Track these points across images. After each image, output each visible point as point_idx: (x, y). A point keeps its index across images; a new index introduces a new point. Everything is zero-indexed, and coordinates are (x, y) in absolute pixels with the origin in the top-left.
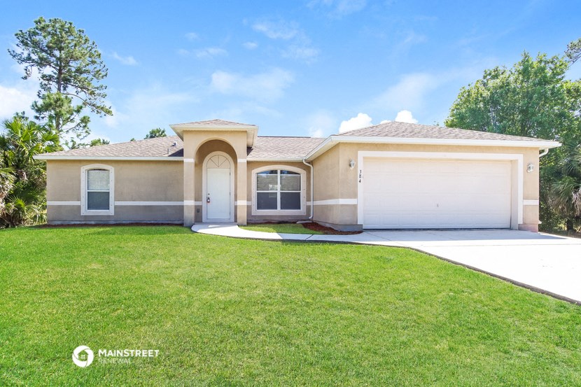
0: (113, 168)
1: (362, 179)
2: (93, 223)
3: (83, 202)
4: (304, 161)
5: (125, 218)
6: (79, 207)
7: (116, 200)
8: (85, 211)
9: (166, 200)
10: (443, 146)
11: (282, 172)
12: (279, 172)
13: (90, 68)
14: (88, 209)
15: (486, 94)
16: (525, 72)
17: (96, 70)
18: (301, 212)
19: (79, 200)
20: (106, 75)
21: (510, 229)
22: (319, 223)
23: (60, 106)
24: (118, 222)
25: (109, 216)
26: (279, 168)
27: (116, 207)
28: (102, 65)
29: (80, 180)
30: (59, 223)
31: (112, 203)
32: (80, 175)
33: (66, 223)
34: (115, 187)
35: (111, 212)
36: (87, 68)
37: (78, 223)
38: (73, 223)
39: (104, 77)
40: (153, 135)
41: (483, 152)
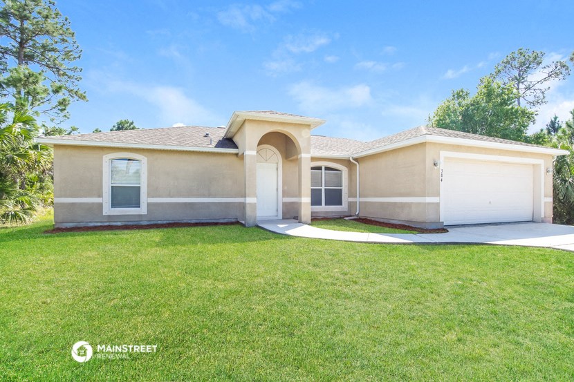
0: (146, 158)
1: (443, 178)
2: (119, 224)
3: (106, 199)
4: (351, 159)
5: (161, 217)
6: (100, 205)
7: (149, 196)
8: (108, 210)
9: (210, 196)
10: (497, 150)
11: (327, 169)
12: (323, 168)
13: (59, 47)
14: (112, 207)
15: (461, 109)
16: (489, 94)
17: (68, 49)
18: (343, 207)
19: (100, 196)
20: (79, 57)
21: (533, 221)
22: (373, 219)
23: (35, 83)
24: (152, 223)
25: (140, 216)
26: (323, 164)
27: (149, 205)
28: (76, 45)
29: (101, 172)
30: (71, 225)
31: (144, 199)
32: (102, 166)
33: (82, 225)
34: (148, 181)
35: (143, 210)
36: (55, 46)
37: (99, 224)
38: (92, 224)
39: (77, 59)
40: (120, 127)
41: (522, 157)
